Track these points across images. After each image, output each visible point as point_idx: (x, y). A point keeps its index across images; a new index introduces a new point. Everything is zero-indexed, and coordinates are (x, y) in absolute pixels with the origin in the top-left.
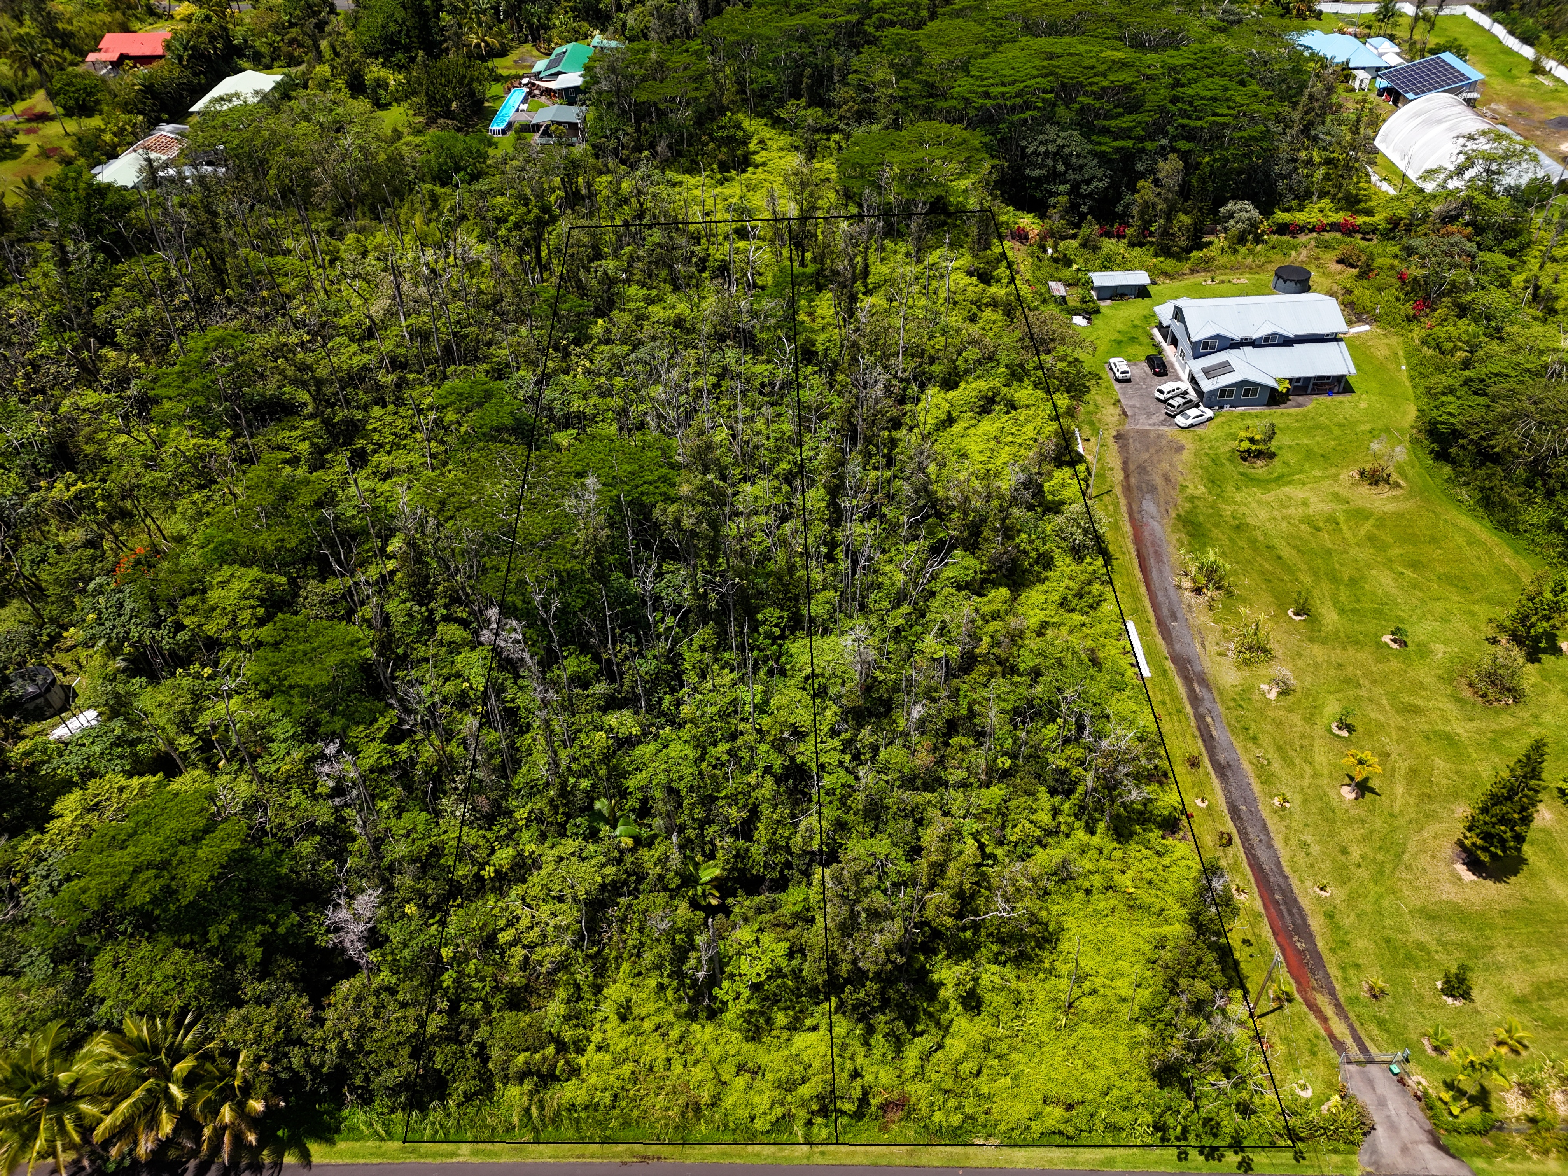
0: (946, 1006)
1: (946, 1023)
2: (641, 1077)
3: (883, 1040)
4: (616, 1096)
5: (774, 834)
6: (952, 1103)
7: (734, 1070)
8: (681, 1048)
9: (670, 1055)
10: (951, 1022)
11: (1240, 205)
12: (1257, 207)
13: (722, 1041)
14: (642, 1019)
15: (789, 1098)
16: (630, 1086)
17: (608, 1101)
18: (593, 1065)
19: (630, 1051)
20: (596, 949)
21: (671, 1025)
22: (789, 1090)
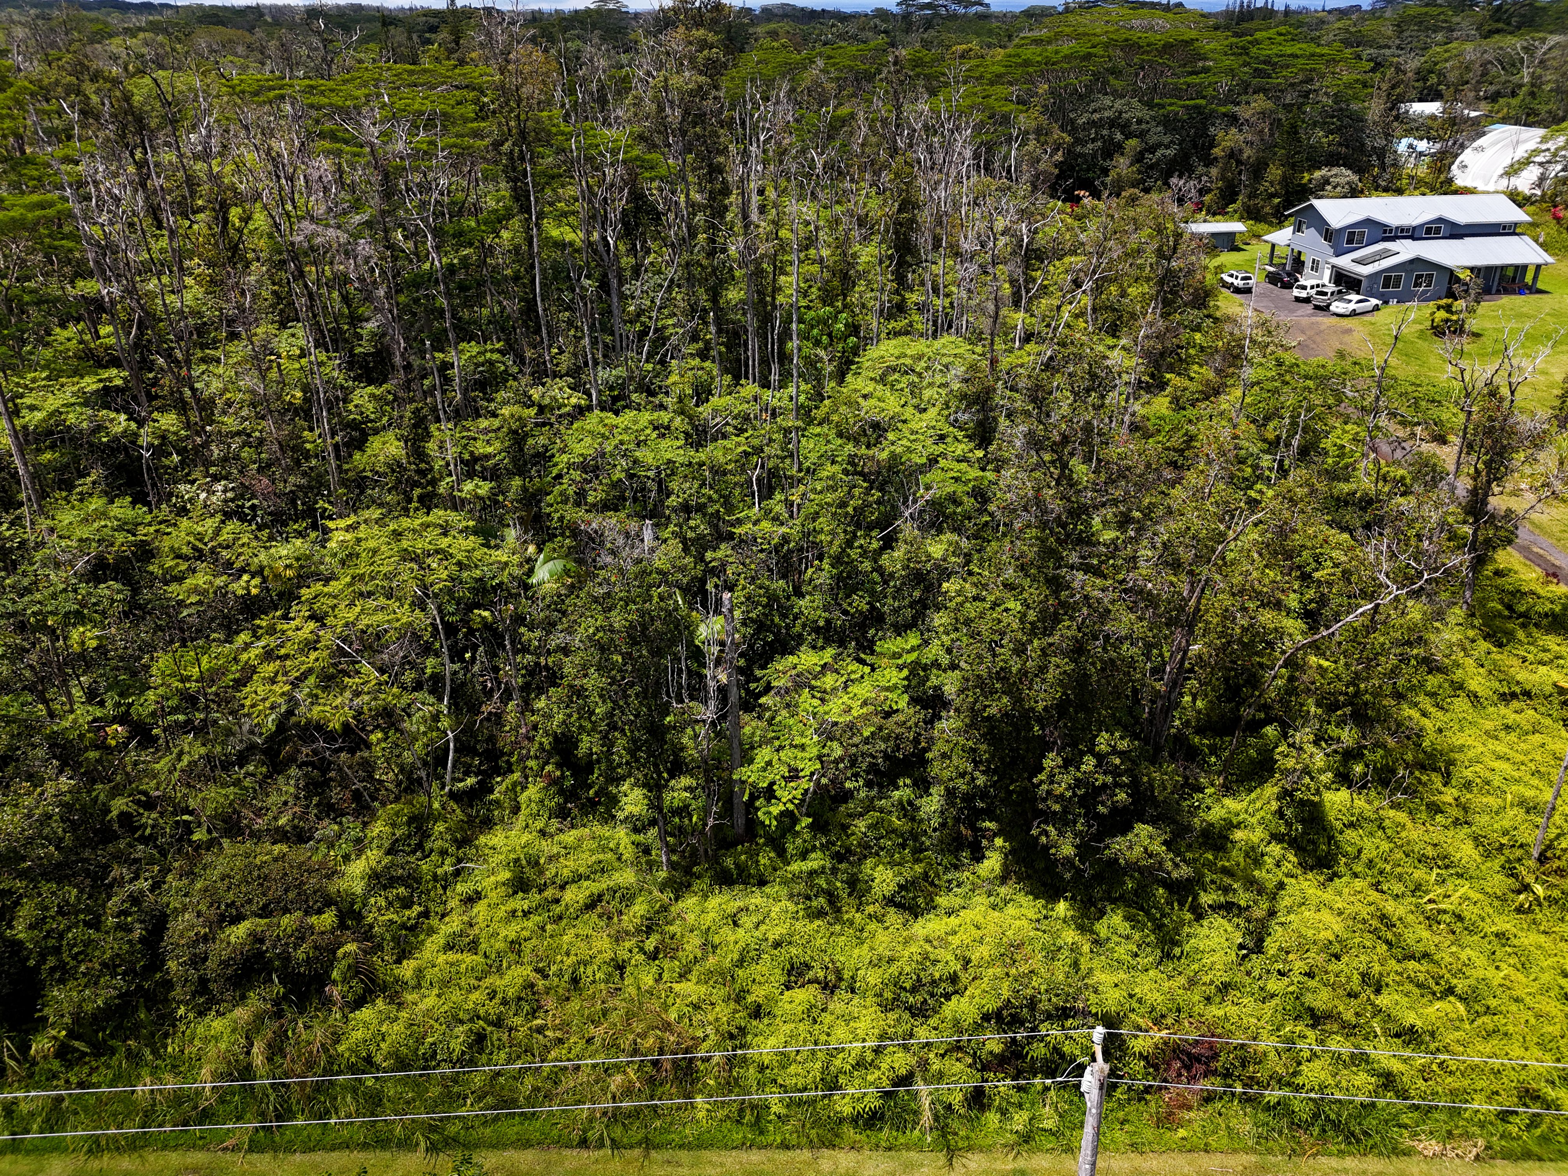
0: (1255, 857)
1: (1270, 886)
2: (550, 1003)
3: (1124, 927)
4: (480, 1038)
5: (849, 544)
6: (1338, 1044)
7: (779, 977)
8: (650, 944)
9: (623, 954)
10: (1281, 886)
11: (1335, 170)
12: (1354, 172)
13: (747, 921)
14: (562, 887)
15: (923, 1034)
16: (518, 1021)
17: (457, 1046)
18: (429, 975)
19: (527, 947)
20: (470, 781)
21: (627, 897)
22: (920, 1012)
